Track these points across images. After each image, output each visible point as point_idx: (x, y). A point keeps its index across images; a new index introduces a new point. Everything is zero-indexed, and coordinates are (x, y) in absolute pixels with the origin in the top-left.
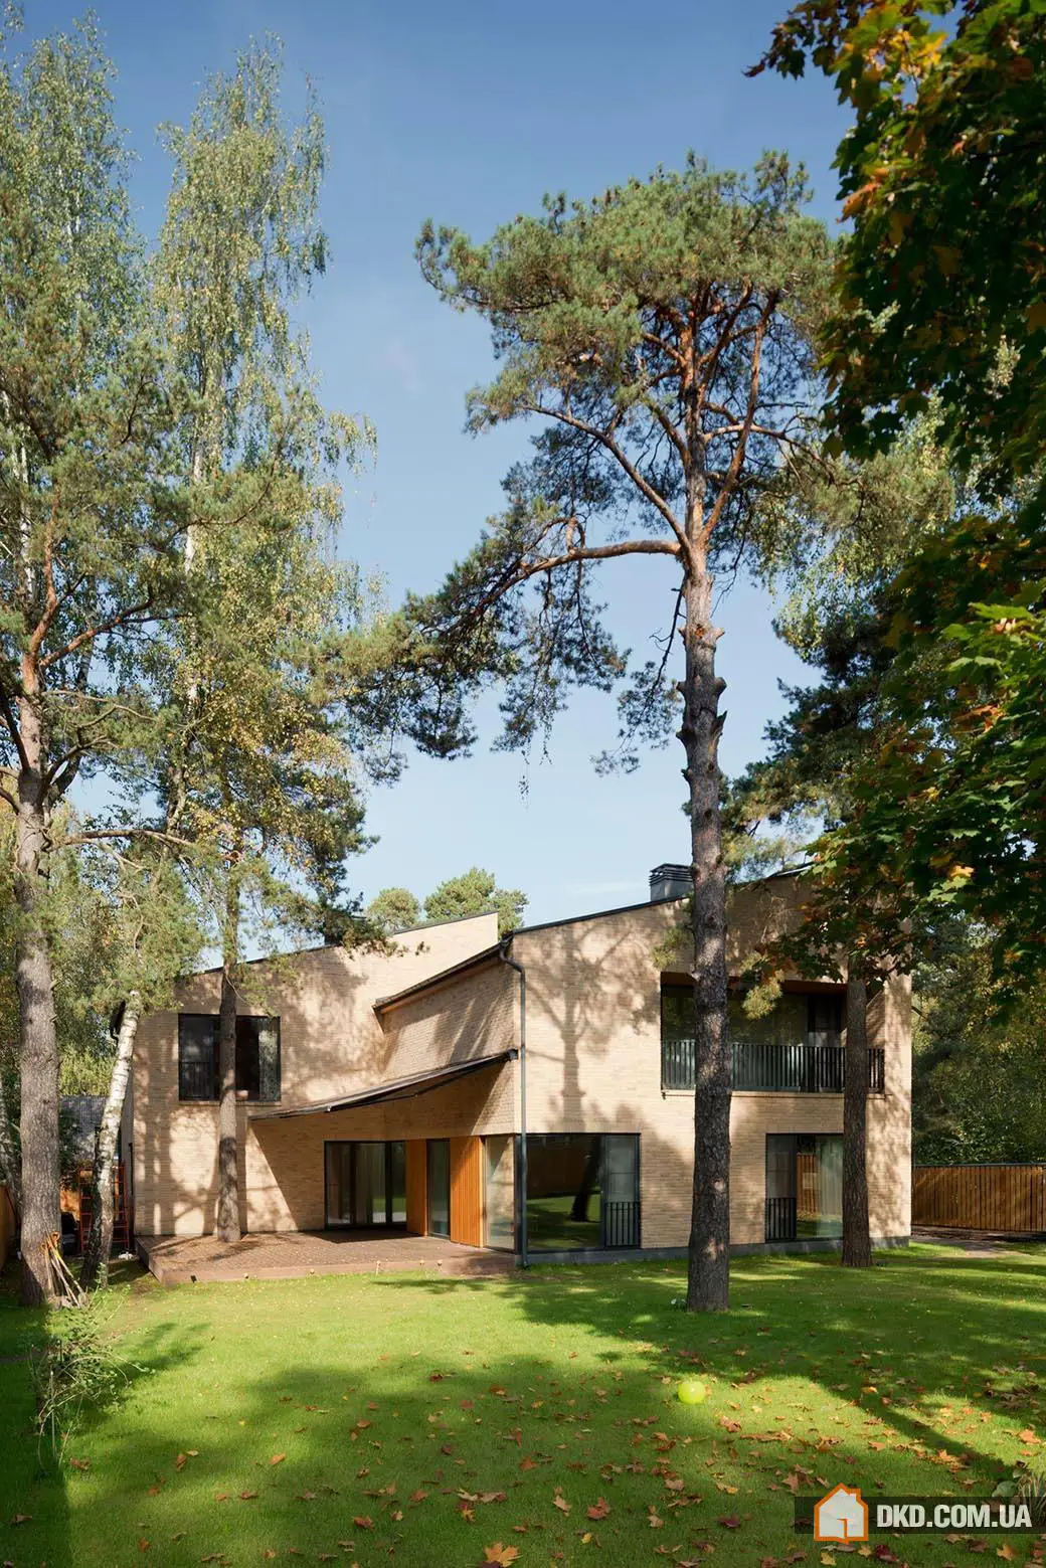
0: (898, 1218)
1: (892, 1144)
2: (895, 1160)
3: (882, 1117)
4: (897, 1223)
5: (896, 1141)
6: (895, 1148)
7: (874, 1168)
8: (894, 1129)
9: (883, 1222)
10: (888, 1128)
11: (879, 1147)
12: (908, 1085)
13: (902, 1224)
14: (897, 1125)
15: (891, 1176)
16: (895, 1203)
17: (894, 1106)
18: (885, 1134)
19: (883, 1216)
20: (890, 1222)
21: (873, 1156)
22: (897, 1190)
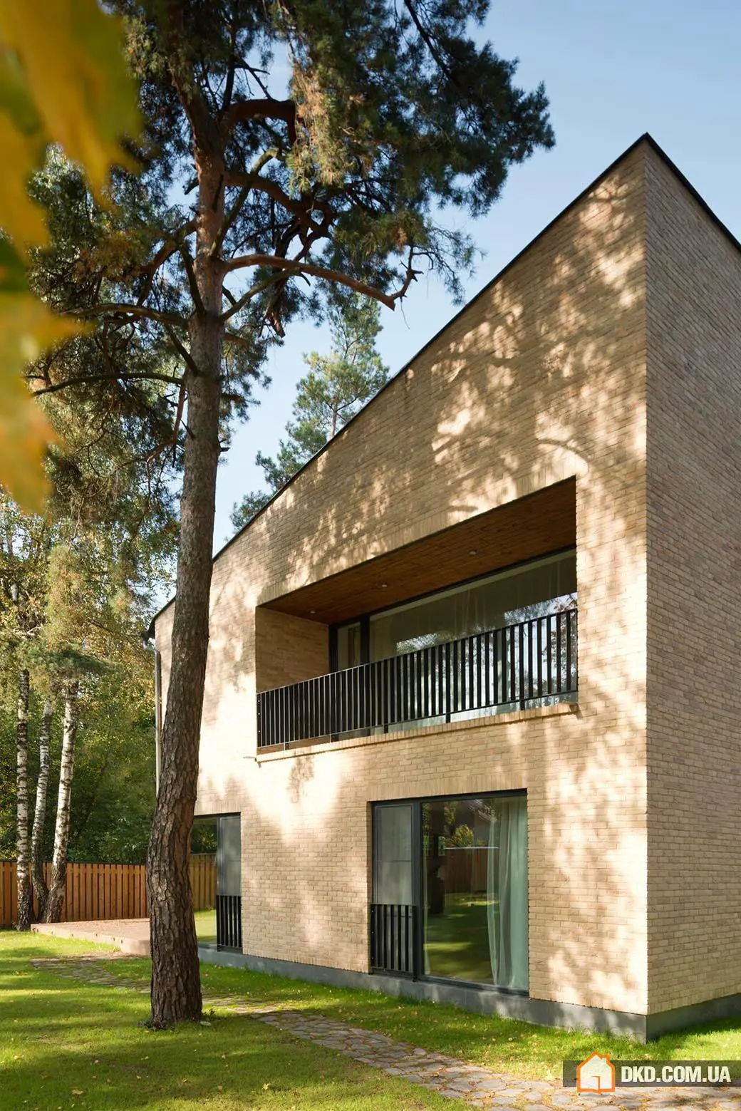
0: (619, 968)
1: (602, 806)
2: (613, 839)
3: (578, 750)
4: (616, 980)
5: (614, 797)
6: (611, 813)
7: (560, 857)
8: (607, 773)
9: (584, 977)
10: (592, 771)
11: (570, 813)
12: (639, 671)
13: (629, 985)
14: (615, 762)
15: (603, 877)
16: (612, 935)
17: (608, 723)
18: (585, 786)
19: (581, 962)
20: (598, 975)
21: (557, 832)
22: (617, 907)
